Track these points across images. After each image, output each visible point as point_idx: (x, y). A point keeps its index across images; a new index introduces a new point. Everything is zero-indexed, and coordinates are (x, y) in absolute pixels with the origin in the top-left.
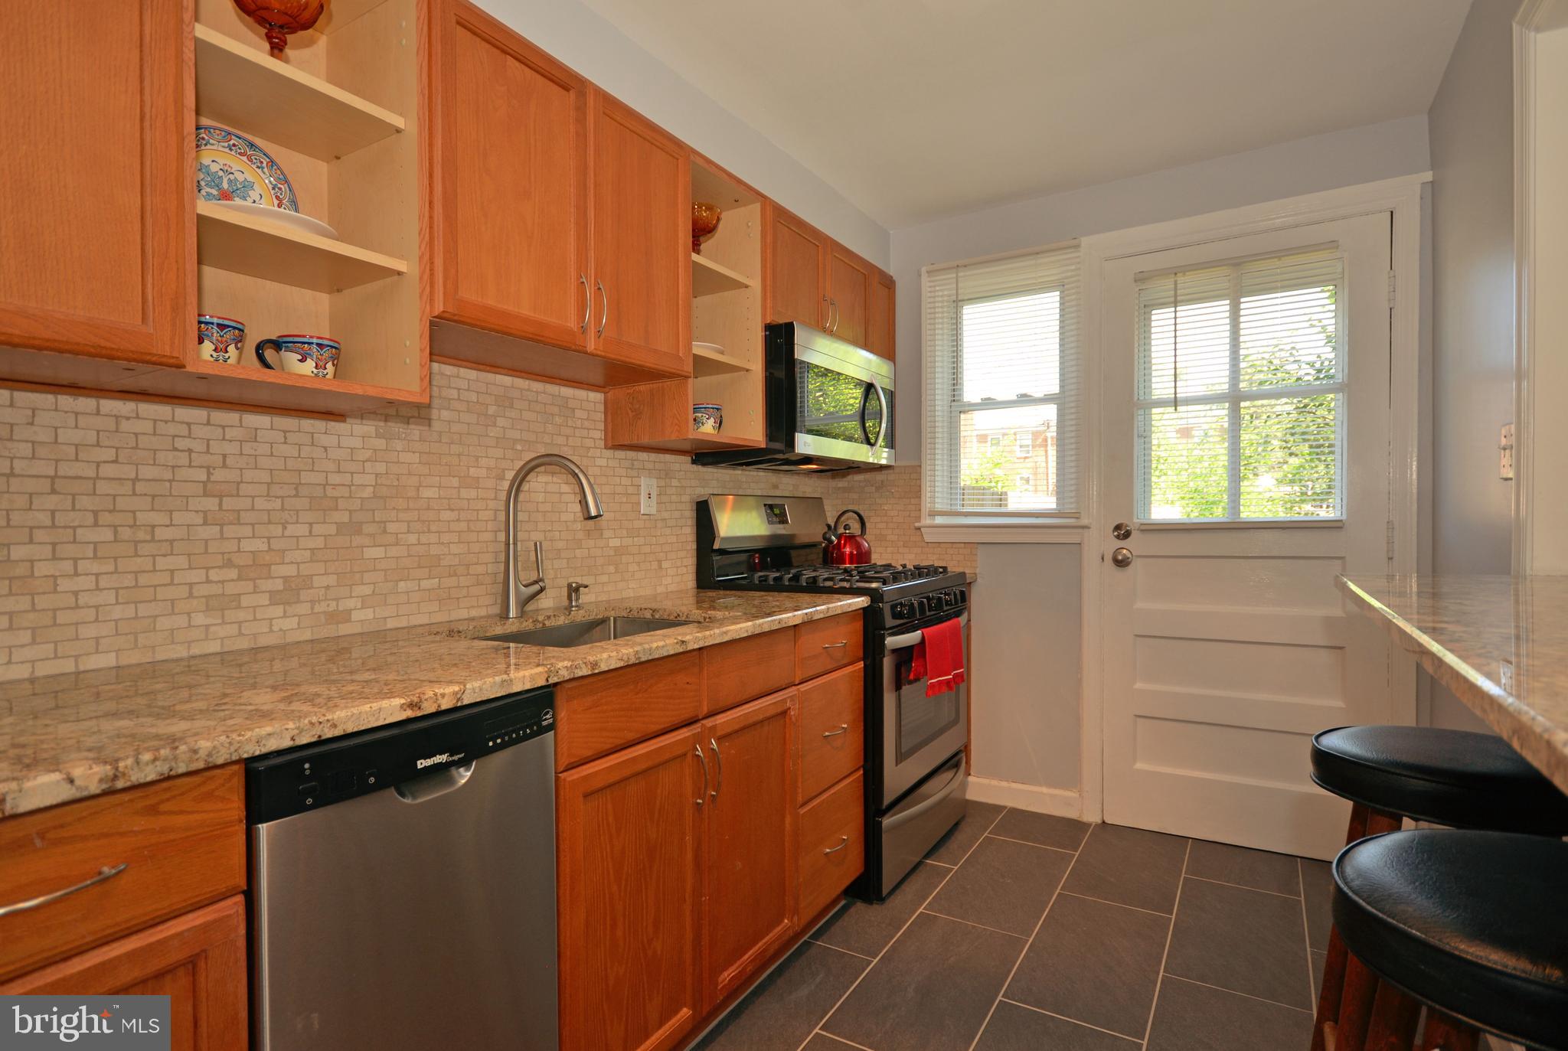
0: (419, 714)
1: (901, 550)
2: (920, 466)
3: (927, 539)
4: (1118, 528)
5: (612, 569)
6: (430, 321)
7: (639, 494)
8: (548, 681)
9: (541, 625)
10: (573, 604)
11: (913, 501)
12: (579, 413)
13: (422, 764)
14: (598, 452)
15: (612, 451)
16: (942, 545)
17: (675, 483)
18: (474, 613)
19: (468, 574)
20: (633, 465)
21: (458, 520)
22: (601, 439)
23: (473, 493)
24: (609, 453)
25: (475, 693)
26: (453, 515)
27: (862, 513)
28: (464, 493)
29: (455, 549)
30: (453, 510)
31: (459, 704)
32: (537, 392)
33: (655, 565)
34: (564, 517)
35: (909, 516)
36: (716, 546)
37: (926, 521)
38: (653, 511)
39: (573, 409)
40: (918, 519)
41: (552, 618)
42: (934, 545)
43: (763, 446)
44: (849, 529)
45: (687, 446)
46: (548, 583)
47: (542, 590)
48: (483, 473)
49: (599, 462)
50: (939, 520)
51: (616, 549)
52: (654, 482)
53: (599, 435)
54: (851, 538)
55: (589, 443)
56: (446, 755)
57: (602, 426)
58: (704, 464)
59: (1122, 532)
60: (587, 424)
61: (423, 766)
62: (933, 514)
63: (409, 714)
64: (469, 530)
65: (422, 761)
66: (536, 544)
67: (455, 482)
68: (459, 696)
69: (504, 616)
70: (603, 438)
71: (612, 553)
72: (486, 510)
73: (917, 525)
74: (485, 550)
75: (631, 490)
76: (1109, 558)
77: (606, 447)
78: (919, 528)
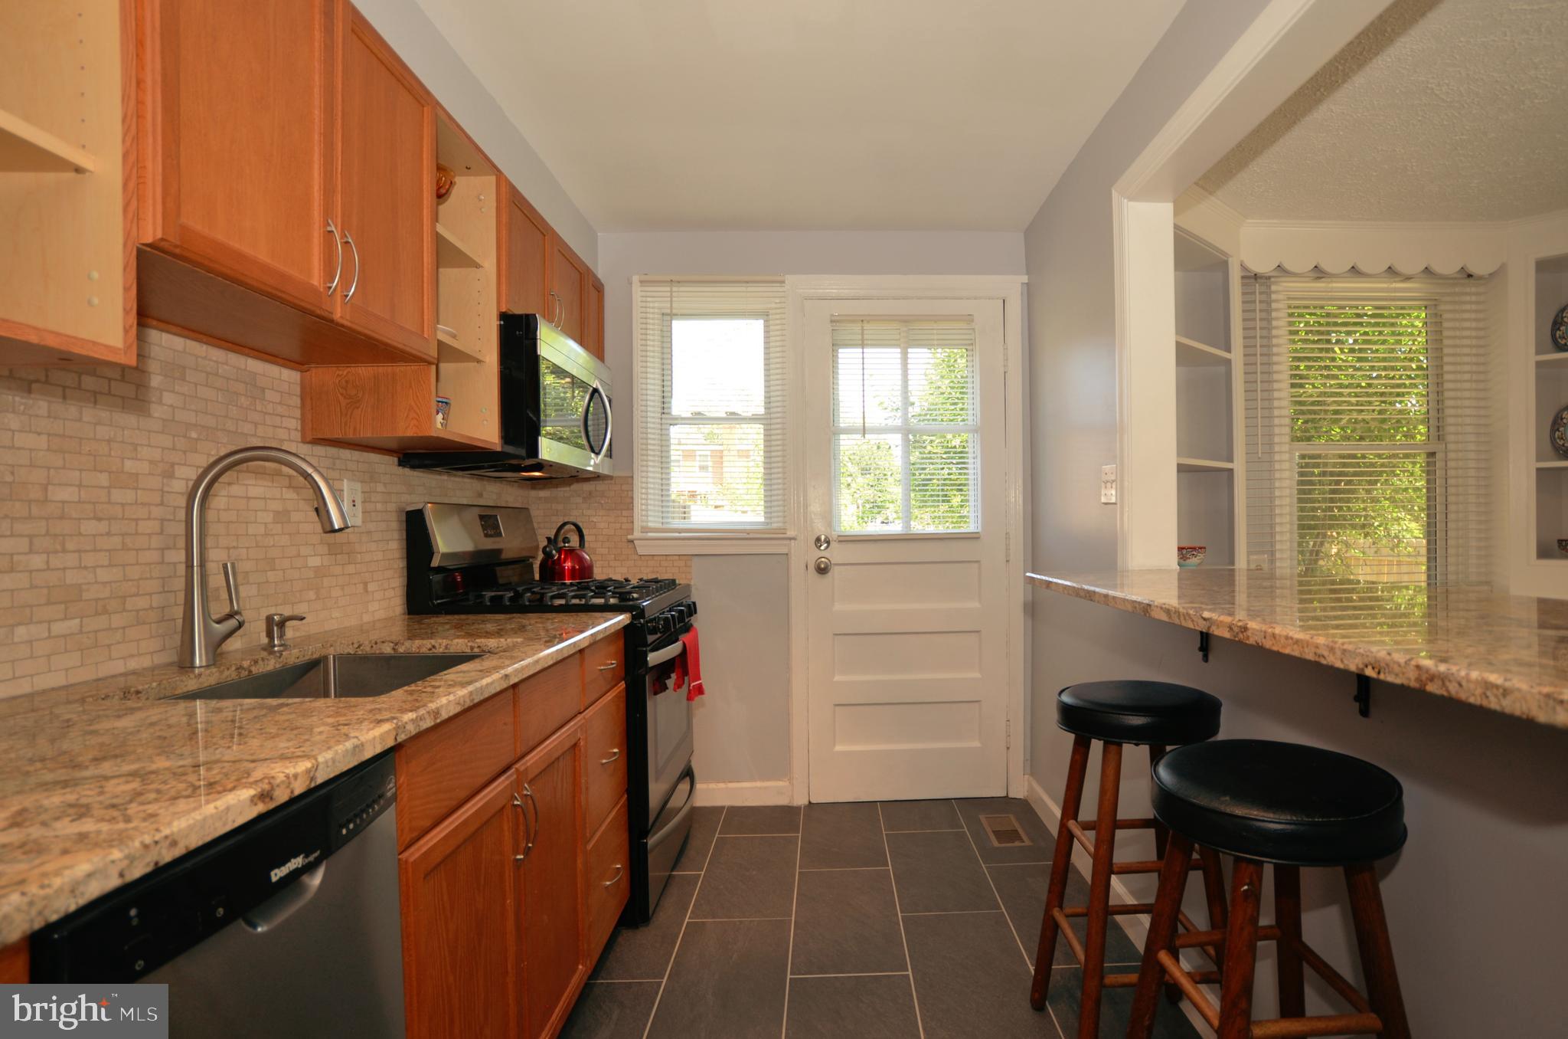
0: (272, 806)
1: (612, 563)
2: (632, 477)
3: (640, 551)
4: (819, 539)
5: (312, 595)
6: (137, 248)
8: (396, 739)
9: (247, 673)
10: (276, 642)
11: (625, 513)
12: (269, 395)
13: (277, 875)
14: (293, 447)
15: (310, 446)
16: (656, 558)
17: (380, 488)
18: (133, 664)
19: (124, 610)
20: (334, 464)
21: (108, 534)
22: (296, 429)
23: (129, 496)
24: (307, 448)
25: (328, 767)
26: (103, 527)
27: (580, 524)
28: (117, 495)
29: (103, 575)
30: (100, 519)
31: (313, 785)
32: (216, 362)
33: (360, 587)
34: (252, 529)
35: (621, 528)
36: (435, 562)
37: (638, 534)
38: (358, 521)
39: (263, 390)
40: (631, 532)
41: (260, 662)
42: (647, 558)
43: (499, 449)
44: (569, 542)
45: (393, 445)
46: (247, 615)
47: (240, 625)
48: (144, 467)
50: (652, 534)
51: (317, 569)
52: (358, 486)
53: (294, 424)
54: (571, 552)
55: (284, 434)
56: (301, 856)
57: (298, 413)
58: (413, 467)
59: (822, 542)
60: (280, 409)
61: (278, 877)
62: (646, 530)
63: (261, 808)
64: (125, 548)
65: (277, 871)
66: (225, 567)
67: (103, 479)
68: (312, 774)
69: (185, 664)
70: (299, 428)
71: (311, 574)
72: (149, 519)
73: (630, 537)
74: (148, 576)
76: (812, 567)
77: (304, 441)
78: (632, 541)
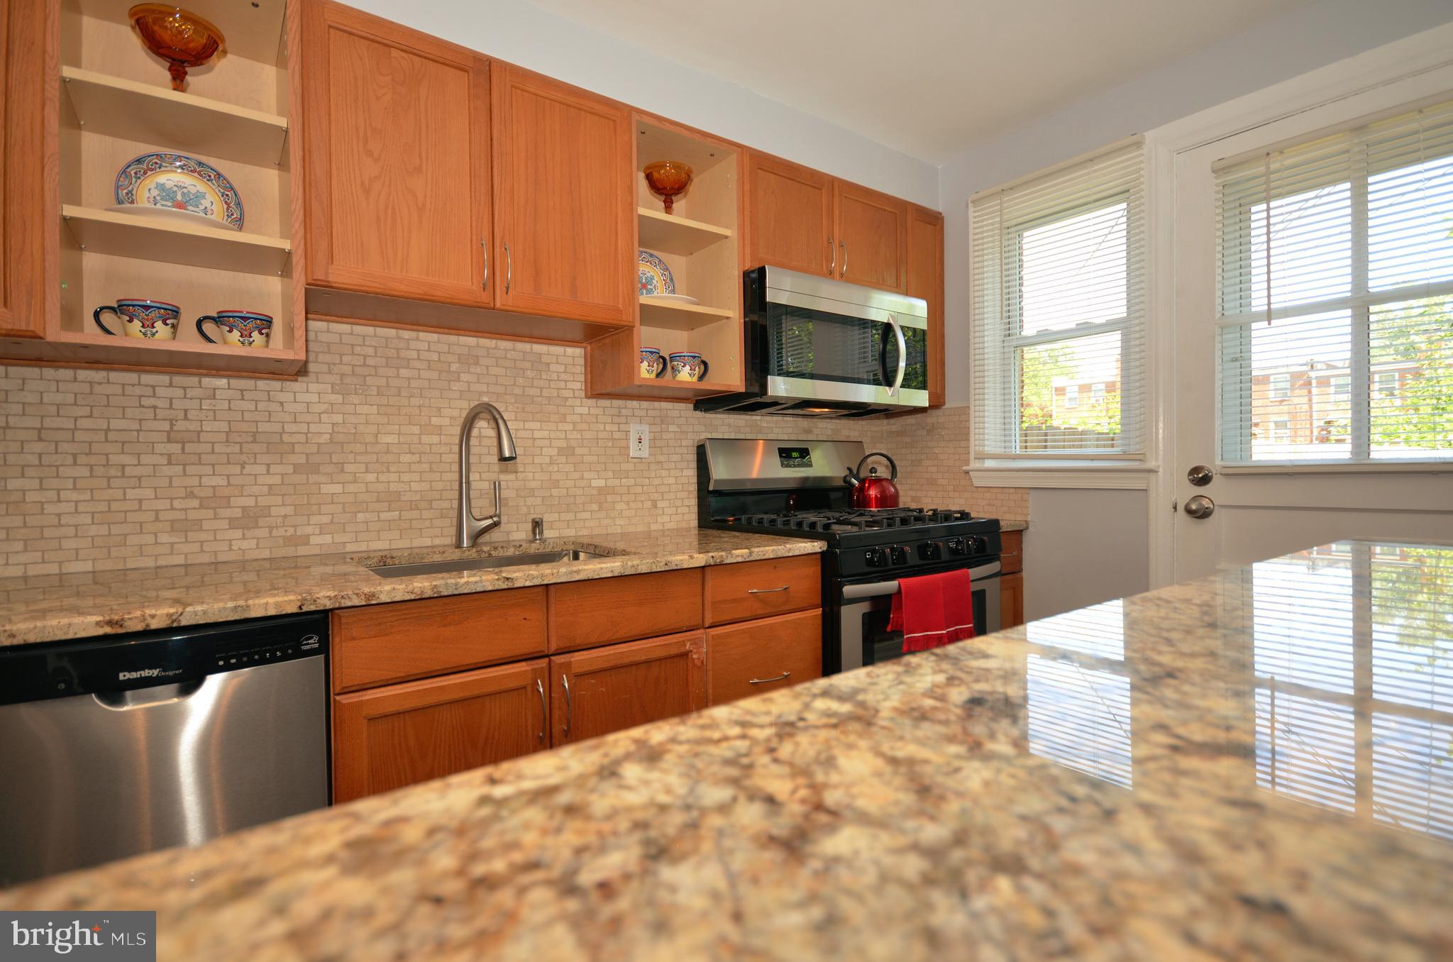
0: (120, 631)
1: (951, 494)
2: (969, 407)
3: (977, 483)
4: (1196, 470)
5: (595, 507)
6: (306, 288)
7: (627, 439)
8: (300, 608)
10: (538, 537)
11: (963, 444)
12: (553, 367)
13: (123, 676)
14: (578, 402)
15: (594, 400)
16: (992, 490)
17: (672, 428)
18: (437, 542)
19: (431, 508)
20: (620, 412)
21: (420, 462)
22: (581, 389)
23: (435, 439)
24: (591, 402)
25: (196, 615)
26: (416, 458)
27: (893, 458)
28: (425, 439)
29: (415, 486)
30: (413, 454)
31: (175, 625)
32: (506, 350)
33: (648, 504)
34: (537, 460)
35: (959, 459)
36: (711, 488)
37: (974, 464)
38: (645, 453)
39: (548, 364)
40: (967, 462)
42: (983, 490)
43: (742, 390)
44: (875, 473)
45: (690, 395)
47: (496, 524)
48: (446, 421)
49: (578, 410)
50: (989, 464)
51: (600, 489)
52: (646, 428)
53: (578, 386)
54: (878, 481)
55: (566, 394)
56: (158, 670)
57: (582, 378)
58: (706, 410)
59: (1200, 478)
60: (563, 376)
61: (126, 678)
62: (982, 457)
63: (107, 630)
64: (431, 470)
65: (127, 674)
67: (416, 430)
68: (174, 618)
69: (459, 545)
70: (583, 388)
71: (595, 492)
72: (450, 453)
73: (965, 468)
74: (449, 488)
75: (617, 435)
76: (1181, 508)
77: (587, 397)
78: (967, 472)
